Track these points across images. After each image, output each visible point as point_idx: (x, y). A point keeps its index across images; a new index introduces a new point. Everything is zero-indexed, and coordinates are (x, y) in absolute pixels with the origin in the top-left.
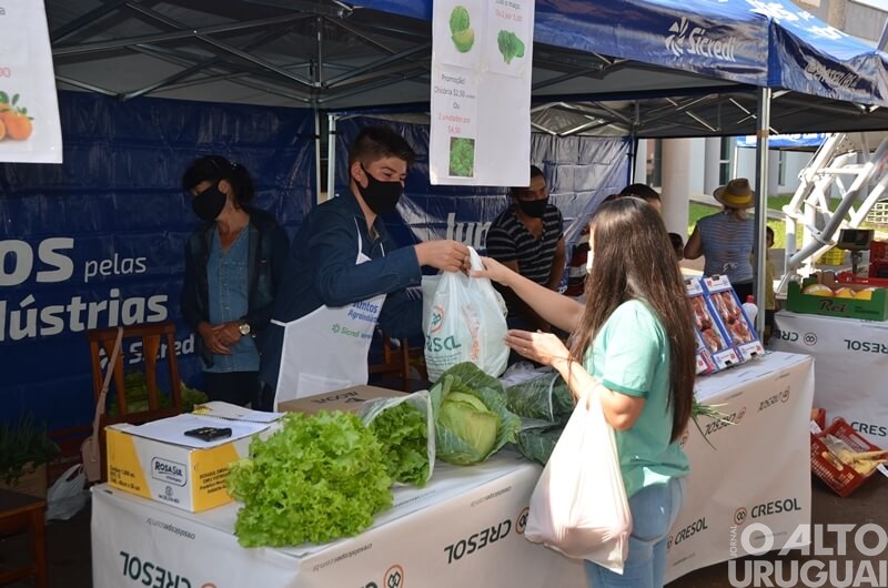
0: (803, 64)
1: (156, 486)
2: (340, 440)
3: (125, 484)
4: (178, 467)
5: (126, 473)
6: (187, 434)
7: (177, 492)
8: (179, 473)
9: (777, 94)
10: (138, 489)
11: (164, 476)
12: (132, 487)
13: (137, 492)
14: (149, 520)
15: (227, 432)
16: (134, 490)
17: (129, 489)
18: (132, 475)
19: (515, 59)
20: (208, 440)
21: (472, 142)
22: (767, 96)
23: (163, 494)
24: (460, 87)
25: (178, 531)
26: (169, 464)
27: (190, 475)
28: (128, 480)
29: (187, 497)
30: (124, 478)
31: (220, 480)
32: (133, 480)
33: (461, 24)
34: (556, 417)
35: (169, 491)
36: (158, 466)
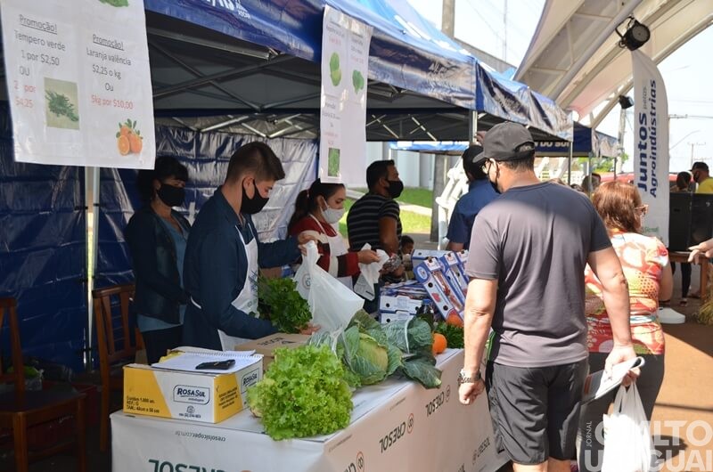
0: (493, 94)
1: (177, 408)
2: (327, 364)
3: (144, 409)
4: (201, 390)
5: (145, 400)
7: (198, 409)
8: (203, 394)
9: (481, 115)
10: (158, 411)
11: (186, 399)
12: (151, 410)
13: (156, 414)
14: (177, 433)
16: (153, 413)
17: (149, 413)
18: (152, 402)
19: (360, 90)
21: (339, 151)
23: (184, 412)
24: (334, 112)
25: (208, 437)
26: (192, 389)
27: (212, 396)
28: (147, 405)
29: (208, 412)
30: (142, 405)
31: (228, 399)
32: (152, 406)
33: (334, 65)
34: (412, 350)
35: (190, 409)
36: (180, 391)
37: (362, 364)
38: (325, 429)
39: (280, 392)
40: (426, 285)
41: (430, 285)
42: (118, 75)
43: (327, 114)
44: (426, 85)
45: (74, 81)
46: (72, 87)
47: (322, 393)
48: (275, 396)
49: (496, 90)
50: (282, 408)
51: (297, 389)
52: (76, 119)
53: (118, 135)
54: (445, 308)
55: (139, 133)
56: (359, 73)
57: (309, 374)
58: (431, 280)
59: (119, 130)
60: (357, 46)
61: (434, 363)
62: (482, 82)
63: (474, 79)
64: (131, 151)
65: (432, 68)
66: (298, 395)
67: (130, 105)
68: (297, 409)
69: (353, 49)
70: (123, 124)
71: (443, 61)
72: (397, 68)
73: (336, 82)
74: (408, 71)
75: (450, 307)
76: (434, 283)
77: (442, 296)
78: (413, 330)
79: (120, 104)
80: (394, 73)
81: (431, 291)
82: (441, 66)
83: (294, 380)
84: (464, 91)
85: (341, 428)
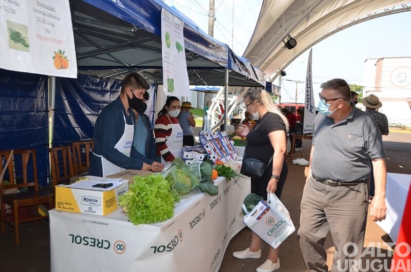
0: (235, 62)
1: (83, 207)
2: (161, 183)
3: (66, 208)
4: (96, 199)
5: (67, 204)
6: (93, 186)
7: (94, 208)
8: (97, 201)
9: (230, 71)
10: (73, 209)
11: (88, 203)
12: (70, 209)
13: (73, 211)
14: (84, 221)
15: (111, 185)
16: (71, 210)
17: (69, 210)
18: (70, 204)
19: (181, 51)
20: (106, 188)
21: (173, 80)
22: (228, 71)
23: (87, 210)
24: (169, 60)
25: (99, 223)
26: (91, 198)
27: (102, 202)
28: (68, 206)
29: (100, 210)
30: (65, 206)
31: (110, 203)
32: (71, 207)
33: (167, 38)
34: (202, 177)
35: (90, 209)
36: (85, 199)
37: (179, 185)
38: (161, 218)
39: (137, 199)
40: (205, 147)
41: (207, 147)
42: (53, 25)
43: (165, 61)
44: (207, 53)
45: (27, 25)
46: (25, 28)
47: (159, 200)
48: (134, 201)
49: (236, 60)
50: (138, 207)
51: (146, 197)
52: (27, 46)
53: (54, 58)
54: (214, 157)
55: (66, 58)
56: (179, 43)
57: (152, 189)
58: (208, 144)
59: (54, 55)
60: (177, 30)
61: (213, 183)
62: (231, 56)
63: (227, 54)
64: (62, 67)
65: (210, 46)
66: (147, 200)
67: (60, 42)
68: (147, 207)
69: (176, 31)
70: (57, 52)
71: (215, 44)
72: (195, 44)
73: (168, 46)
74: (199, 46)
75: (216, 157)
76: (209, 146)
77: (213, 152)
78: (203, 168)
79: (55, 41)
80: (193, 46)
81: (207, 149)
82: (214, 46)
83: (144, 193)
84: (223, 59)
85: (169, 218)
